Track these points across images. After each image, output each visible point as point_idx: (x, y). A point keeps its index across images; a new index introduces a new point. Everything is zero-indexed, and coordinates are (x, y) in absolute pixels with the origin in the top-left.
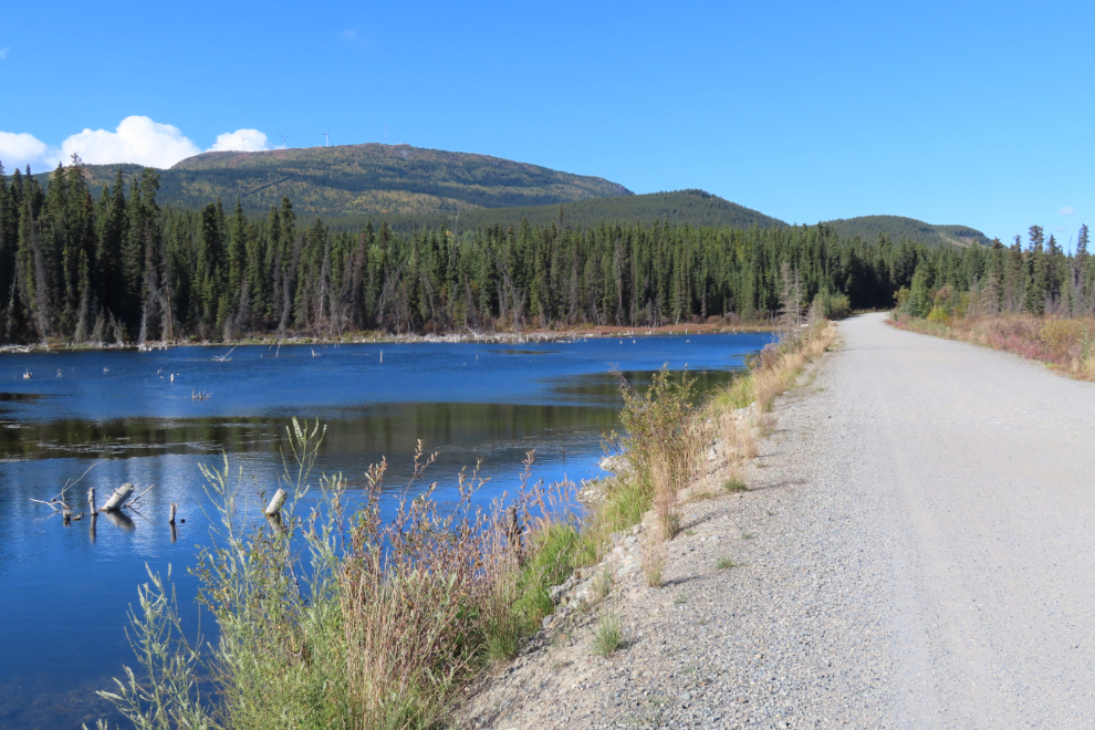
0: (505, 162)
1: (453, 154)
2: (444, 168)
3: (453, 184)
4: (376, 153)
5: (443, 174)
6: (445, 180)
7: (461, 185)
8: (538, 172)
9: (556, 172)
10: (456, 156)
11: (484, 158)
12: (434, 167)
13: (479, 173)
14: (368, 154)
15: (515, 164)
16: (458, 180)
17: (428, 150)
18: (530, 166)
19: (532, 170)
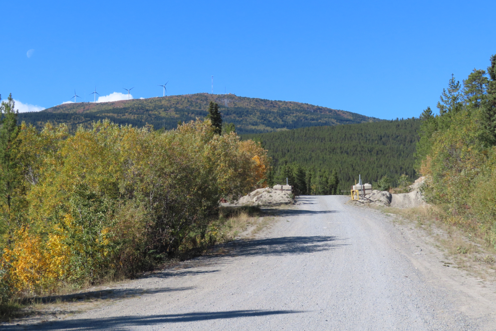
0: (320, 109)
1: (272, 102)
2: (258, 114)
3: (261, 127)
4: (199, 101)
5: (255, 119)
6: (255, 124)
7: (269, 128)
8: (351, 118)
9: (368, 118)
10: (273, 104)
11: (300, 105)
12: (248, 112)
13: (290, 119)
14: (191, 102)
15: (330, 111)
16: (269, 124)
17: (248, 99)
18: (344, 112)
19: (346, 116)
